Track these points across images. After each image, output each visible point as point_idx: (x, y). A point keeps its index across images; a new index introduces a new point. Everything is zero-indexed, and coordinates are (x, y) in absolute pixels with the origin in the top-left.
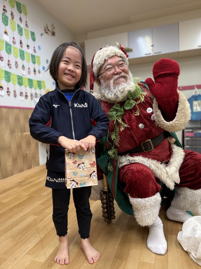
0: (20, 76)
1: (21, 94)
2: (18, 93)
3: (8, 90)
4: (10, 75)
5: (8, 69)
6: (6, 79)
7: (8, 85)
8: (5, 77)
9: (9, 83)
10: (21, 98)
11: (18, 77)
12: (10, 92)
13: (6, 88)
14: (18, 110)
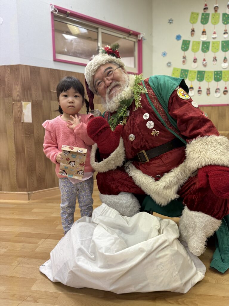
0: (217, 72)
1: (218, 90)
2: (212, 91)
3: (200, 90)
4: (204, 74)
5: (202, 69)
6: (198, 79)
7: (200, 84)
8: (198, 77)
9: (202, 83)
10: (217, 95)
11: (216, 73)
12: (201, 91)
13: (198, 88)
14: (210, 108)
